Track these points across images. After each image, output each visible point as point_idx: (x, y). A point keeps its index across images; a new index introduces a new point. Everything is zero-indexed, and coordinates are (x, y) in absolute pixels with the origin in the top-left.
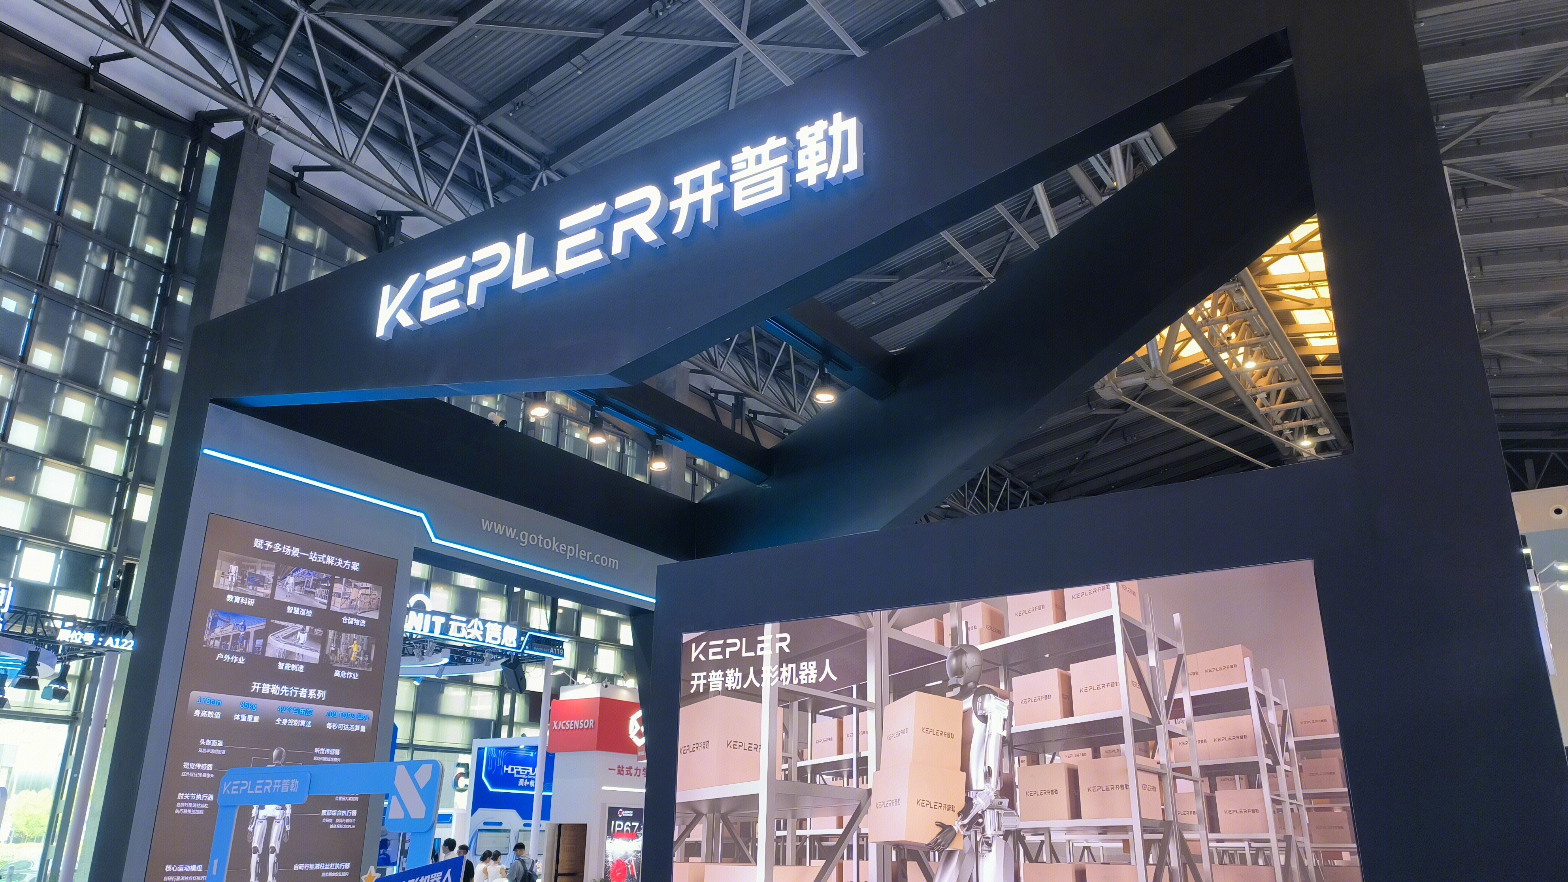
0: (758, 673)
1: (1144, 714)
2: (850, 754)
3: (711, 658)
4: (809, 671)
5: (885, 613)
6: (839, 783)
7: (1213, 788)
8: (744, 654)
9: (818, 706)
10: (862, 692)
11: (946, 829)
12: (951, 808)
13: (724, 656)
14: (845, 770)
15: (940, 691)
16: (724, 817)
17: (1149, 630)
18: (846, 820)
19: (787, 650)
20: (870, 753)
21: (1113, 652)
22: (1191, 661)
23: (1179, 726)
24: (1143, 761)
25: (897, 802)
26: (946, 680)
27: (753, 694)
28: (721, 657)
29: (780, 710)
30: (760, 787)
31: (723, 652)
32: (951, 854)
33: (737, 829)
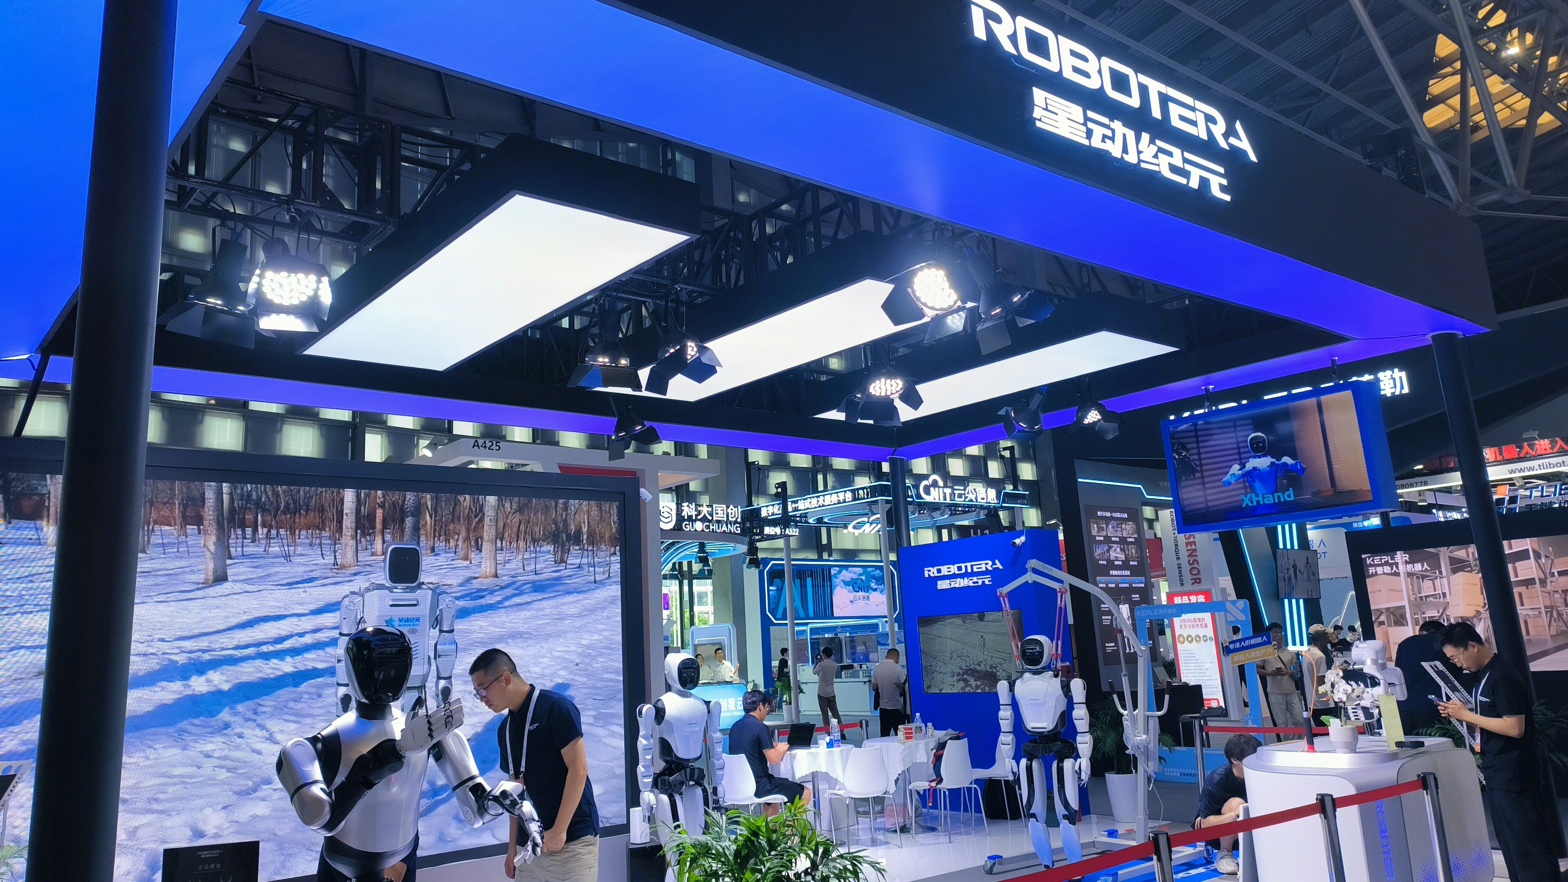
0: (1397, 567)
1: (1542, 576)
2: (1439, 591)
4: (1418, 567)
5: (1446, 548)
6: (1436, 600)
7: (1566, 596)
9: (1424, 577)
10: (1441, 572)
11: (1478, 612)
12: (1479, 606)
14: (1438, 596)
15: (1470, 571)
16: (1392, 613)
17: (1542, 552)
18: (1441, 611)
20: (1447, 591)
21: (1529, 558)
22: (1556, 561)
23: (1553, 579)
24: (1543, 589)
25: (1459, 605)
26: (1472, 568)
27: (1397, 574)
29: (1409, 579)
30: (1405, 603)
32: (1481, 619)
33: (1398, 616)
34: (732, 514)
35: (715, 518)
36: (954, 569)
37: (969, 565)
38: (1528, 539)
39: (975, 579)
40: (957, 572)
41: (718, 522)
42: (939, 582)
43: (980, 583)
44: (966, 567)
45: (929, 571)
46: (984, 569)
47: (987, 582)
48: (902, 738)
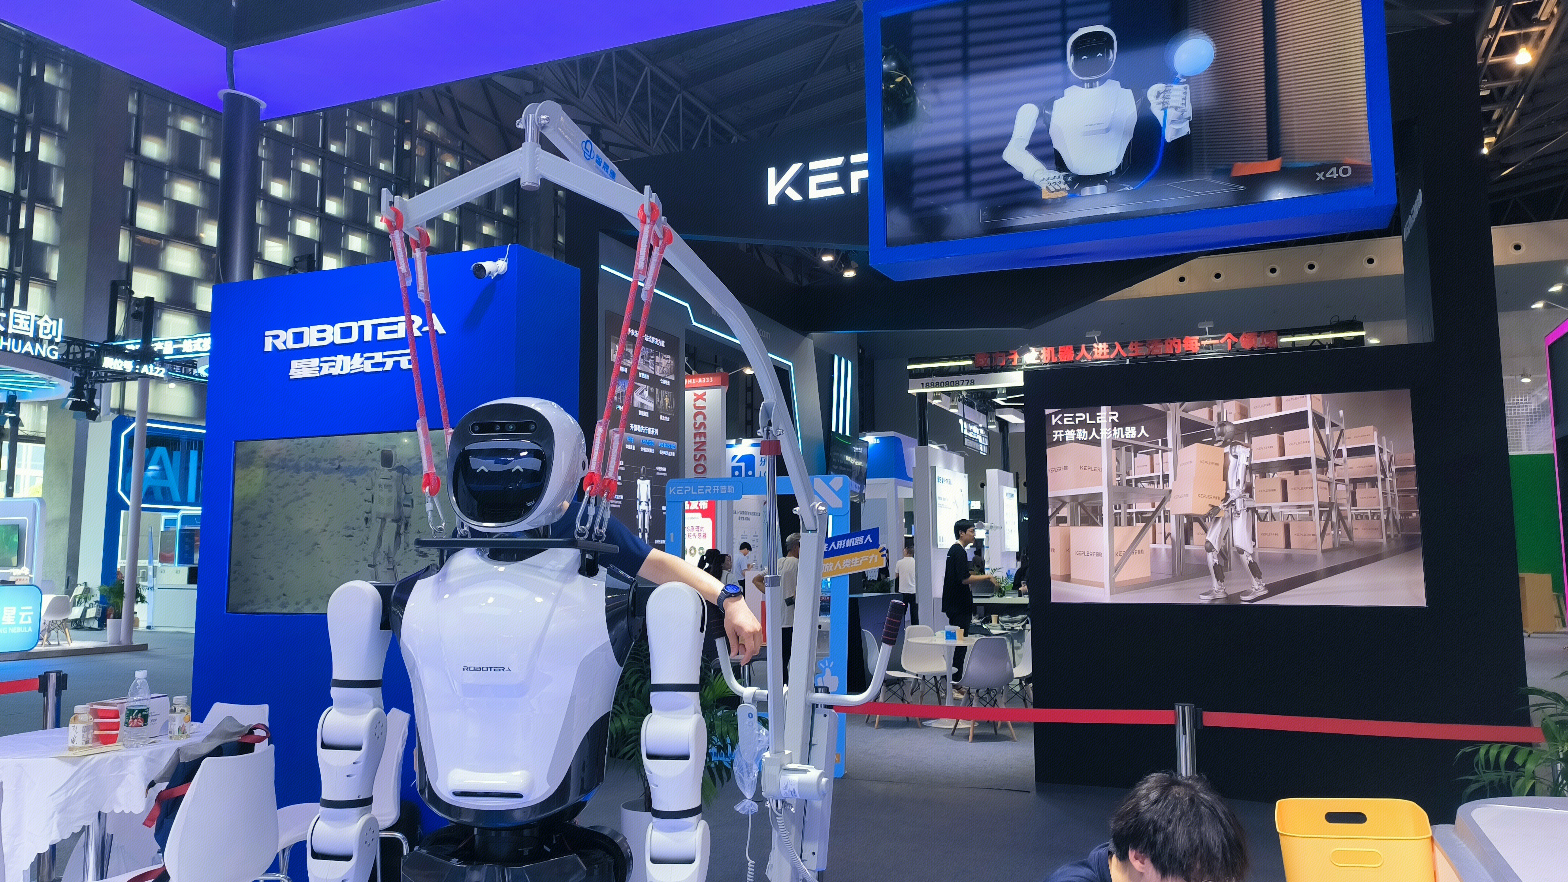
0: (1098, 432)
1: (1322, 456)
2: (1158, 472)
3: (1066, 423)
4: (1131, 432)
5: (1178, 404)
6: (1152, 487)
7: (1355, 488)
8: (1088, 422)
9: (1138, 449)
10: (1165, 443)
11: (1215, 508)
12: (1217, 498)
13: (1075, 422)
14: (1156, 481)
15: (1211, 443)
16: (1081, 504)
17: (1327, 418)
18: (1157, 504)
19: (1117, 421)
20: (1170, 472)
21: (1306, 426)
22: (1347, 432)
23: (1339, 461)
24: (1321, 476)
25: (1187, 495)
26: (1214, 438)
27: (1097, 443)
28: (1073, 423)
29: (1114, 451)
30: (1103, 489)
31: (1074, 420)
32: (1217, 519)
33: (1089, 510)
34: (45, 328)
35: (10, 331)
36: (333, 334)
37: (368, 324)
38: (1308, 396)
39: (378, 357)
40: (338, 341)
41: (17, 337)
42: (294, 364)
43: (389, 367)
44: (361, 329)
45: (276, 337)
46: (401, 334)
47: (405, 364)
48: (79, 742)
